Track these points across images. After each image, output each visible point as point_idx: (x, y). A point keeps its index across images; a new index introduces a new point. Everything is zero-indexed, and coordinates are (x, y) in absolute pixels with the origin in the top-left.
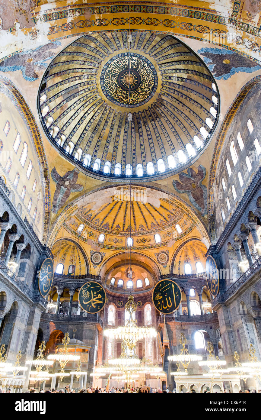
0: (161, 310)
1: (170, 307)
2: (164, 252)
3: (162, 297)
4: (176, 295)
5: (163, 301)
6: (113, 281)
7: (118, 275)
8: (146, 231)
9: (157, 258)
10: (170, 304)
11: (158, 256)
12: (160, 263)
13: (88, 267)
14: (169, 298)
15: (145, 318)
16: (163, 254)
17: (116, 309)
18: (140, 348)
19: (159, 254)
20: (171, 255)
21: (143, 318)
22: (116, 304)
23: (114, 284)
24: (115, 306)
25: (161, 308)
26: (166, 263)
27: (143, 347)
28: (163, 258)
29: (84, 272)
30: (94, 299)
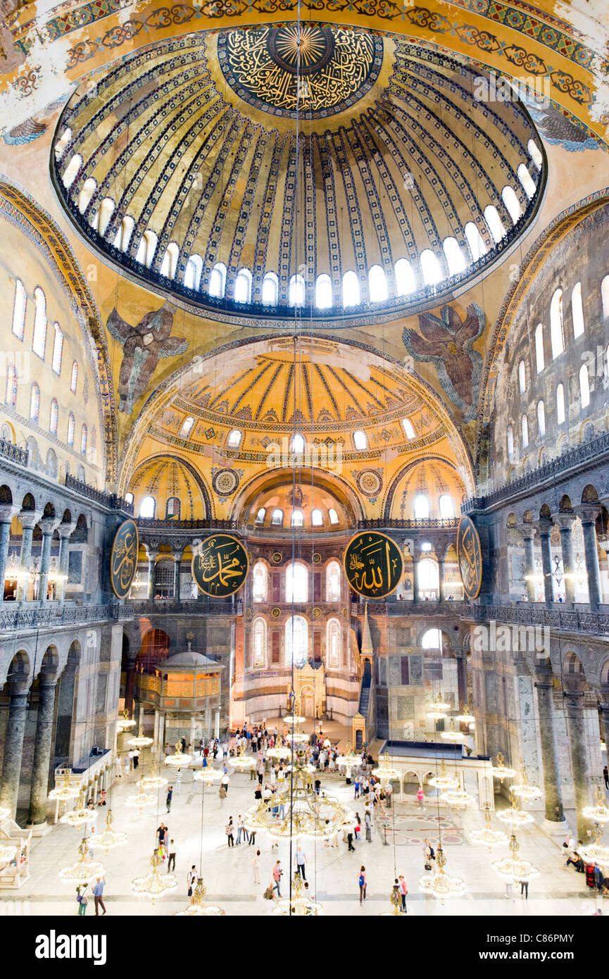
0: (360, 589)
1: (379, 586)
2: (373, 471)
3: (363, 565)
4: (392, 564)
5: (365, 573)
6: (261, 513)
7: (273, 501)
8: (335, 423)
9: (358, 482)
10: (378, 582)
11: (359, 477)
12: (362, 492)
13: (207, 503)
14: (379, 569)
15: (327, 586)
16: (371, 474)
17: (268, 568)
18: (317, 642)
19: (361, 474)
20: (387, 479)
21: (324, 586)
22: (268, 560)
23: (264, 520)
24: (266, 564)
25: (360, 586)
26: (376, 494)
27: (323, 640)
28: (371, 484)
29: (200, 514)
30: (225, 570)
